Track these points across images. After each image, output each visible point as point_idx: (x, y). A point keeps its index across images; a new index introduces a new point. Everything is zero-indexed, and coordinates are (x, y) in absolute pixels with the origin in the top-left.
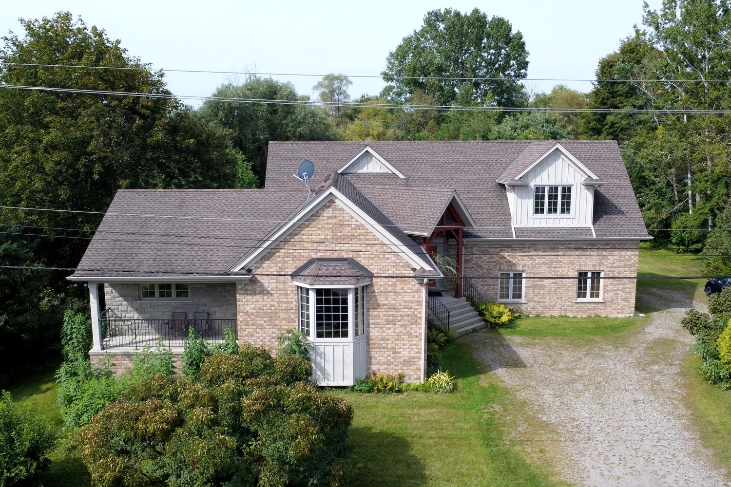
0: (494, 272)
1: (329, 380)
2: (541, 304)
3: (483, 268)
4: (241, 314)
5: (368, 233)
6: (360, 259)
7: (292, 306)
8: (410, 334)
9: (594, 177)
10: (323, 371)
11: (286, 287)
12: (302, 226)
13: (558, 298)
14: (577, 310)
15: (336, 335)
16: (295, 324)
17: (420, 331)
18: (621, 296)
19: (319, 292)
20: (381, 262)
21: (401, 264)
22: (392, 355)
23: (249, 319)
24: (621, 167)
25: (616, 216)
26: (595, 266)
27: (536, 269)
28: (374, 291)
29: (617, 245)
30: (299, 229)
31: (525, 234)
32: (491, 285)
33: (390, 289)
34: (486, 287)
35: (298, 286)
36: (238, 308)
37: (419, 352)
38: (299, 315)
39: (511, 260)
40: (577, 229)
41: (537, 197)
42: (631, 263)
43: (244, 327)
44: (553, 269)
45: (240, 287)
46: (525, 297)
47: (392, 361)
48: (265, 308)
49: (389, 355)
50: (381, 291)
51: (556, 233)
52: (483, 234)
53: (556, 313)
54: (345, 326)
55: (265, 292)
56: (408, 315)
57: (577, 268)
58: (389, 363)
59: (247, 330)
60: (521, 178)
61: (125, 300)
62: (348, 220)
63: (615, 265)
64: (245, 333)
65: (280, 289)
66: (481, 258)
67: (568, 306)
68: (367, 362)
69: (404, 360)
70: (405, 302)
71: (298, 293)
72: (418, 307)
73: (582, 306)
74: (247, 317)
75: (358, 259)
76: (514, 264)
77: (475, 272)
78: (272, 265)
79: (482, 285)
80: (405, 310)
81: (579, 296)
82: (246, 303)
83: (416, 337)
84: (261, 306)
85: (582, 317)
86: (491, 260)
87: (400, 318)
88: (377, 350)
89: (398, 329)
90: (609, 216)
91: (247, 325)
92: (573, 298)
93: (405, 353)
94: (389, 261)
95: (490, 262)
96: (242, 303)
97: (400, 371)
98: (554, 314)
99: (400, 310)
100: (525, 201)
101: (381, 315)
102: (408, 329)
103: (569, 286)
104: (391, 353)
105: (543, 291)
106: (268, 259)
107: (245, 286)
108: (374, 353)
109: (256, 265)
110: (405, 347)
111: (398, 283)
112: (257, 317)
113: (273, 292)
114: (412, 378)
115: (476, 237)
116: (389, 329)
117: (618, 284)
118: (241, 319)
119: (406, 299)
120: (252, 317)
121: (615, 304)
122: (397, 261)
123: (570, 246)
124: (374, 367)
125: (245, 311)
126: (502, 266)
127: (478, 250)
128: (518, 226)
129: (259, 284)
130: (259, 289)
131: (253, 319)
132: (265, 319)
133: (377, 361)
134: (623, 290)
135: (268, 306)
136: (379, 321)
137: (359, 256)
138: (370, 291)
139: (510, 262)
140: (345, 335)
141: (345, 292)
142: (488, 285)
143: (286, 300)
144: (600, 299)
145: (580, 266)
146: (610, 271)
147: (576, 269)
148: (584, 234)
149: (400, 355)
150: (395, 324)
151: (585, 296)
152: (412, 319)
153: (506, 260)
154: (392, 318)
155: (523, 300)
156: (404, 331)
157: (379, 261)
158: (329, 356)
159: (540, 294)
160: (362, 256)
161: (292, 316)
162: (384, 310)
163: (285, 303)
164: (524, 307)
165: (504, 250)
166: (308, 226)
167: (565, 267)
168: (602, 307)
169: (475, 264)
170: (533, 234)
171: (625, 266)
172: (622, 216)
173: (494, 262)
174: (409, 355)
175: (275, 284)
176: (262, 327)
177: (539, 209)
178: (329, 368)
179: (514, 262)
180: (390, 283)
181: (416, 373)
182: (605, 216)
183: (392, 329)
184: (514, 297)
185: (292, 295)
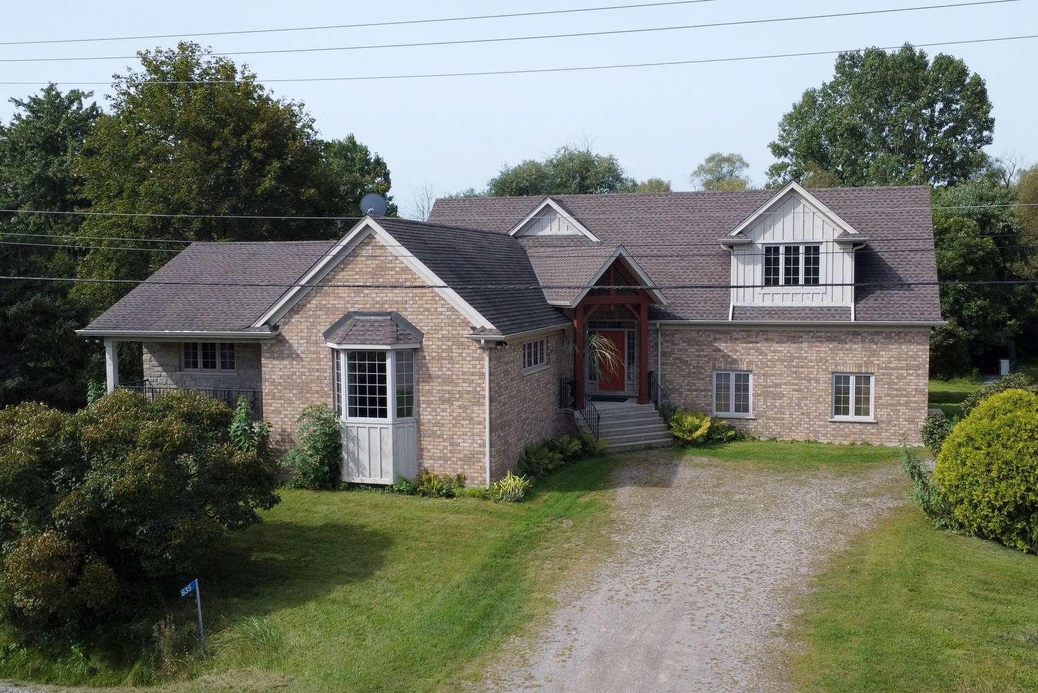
0: (706, 371)
1: (364, 475)
2: (777, 422)
3: (690, 365)
4: (267, 384)
5: (415, 279)
6: (407, 313)
7: (326, 374)
8: (472, 419)
9: (851, 230)
10: (357, 462)
11: (318, 349)
12: (336, 269)
13: (803, 414)
14: (834, 432)
15: (373, 414)
16: (329, 400)
17: (483, 416)
18: (904, 414)
19: (352, 355)
20: (432, 317)
21: (458, 321)
22: (449, 448)
23: (276, 391)
24: (926, 222)
25: (896, 292)
26: (860, 365)
27: (768, 369)
28: (424, 358)
29: (893, 335)
30: (333, 273)
31: (748, 315)
32: (702, 391)
33: (444, 354)
34: (695, 393)
35: (333, 349)
36: (263, 376)
37: (483, 445)
38: (334, 386)
39: (730, 354)
40: (829, 309)
41: (768, 262)
42: (918, 363)
43: (270, 401)
44: (794, 370)
45: (266, 348)
46: (754, 410)
47: (449, 455)
48: (294, 377)
49: (445, 447)
50: (433, 358)
51: (794, 315)
52: (686, 314)
53: (800, 436)
54: (383, 402)
55: (294, 356)
56: (469, 392)
57: (832, 368)
58: (446, 459)
59: (273, 405)
60: (740, 233)
61: (164, 371)
62: (391, 262)
63: (893, 366)
64: (272, 408)
65: (311, 352)
66: (686, 350)
67: (820, 426)
68: (418, 455)
69: (465, 456)
70: (464, 374)
71: (333, 357)
72: (481, 381)
73: (841, 427)
74: (273, 387)
75: (404, 314)
76: (735, 360)
77: (678, 370)
78: (303, 320)
79: (689, 390)
80: (464, 385)
81: (838, 411)
82: (273, 370)
83: (480, 423)
84: (289, 373)
85: (840, 443)
86: (702, 353)
87: (458, 396)
88: (431, 439)
89: (455, 411)
90: (886, 292)
91: (274, 399)
92: (826, 415)
93: (465, 446)
94: (442, 317)
95: (699, 356)
96: (268, 369)
97: (459, 470)
98: (797, 438)
99: (458, 385)
100: (749, 268)
101: (434, 392)
102: (468, 411)
103: (820, 396)
104: (447, 444)
105: (779, 401)
106: (297, 312)
107: (271, 348)
108: (427, 443)
109: (283, 320)
110: (465, 437)
111: (454, 347)
112: (285, 388)
113: (303, 356)
114: (476, 482)
115: (675, 318)
116: (444, 410)
117: (897, 396)
118: (267, 391)
119: (465, 370)
120: (279, 388)
121: (895, 426)
122: (453, 317)
123: (818, 334)
124: (427, 464)
125: (272, 380)
126: (717, 362)
127: (681, 339)
128: (740, 304)
129: (287, 345)
130: (287, 352)
131: (280, 391)
132: (295, 391)
133: (430, 454)
134: (907, 404)
135: (298, 374)
136: (431, 399)
137: (406, 309)
138: (420, 357)
139: (729, 357)
140: (383, 414)
141: (382, 355)
142: (696, 390)
143: (318, 367)
144: (870, 418)
145: (837, 365)
146: (883, 374)
147: (830, 370)
148: (837, 316)
149: (460, 448)
150: (452, 404)
151: (846, 412)
152: (474, 398)
153: (723, 354)
154: (447, 396)
155: (751, 415)
156: (464, 415)
157: (429, 317)
158: (364, 443)
159: (775, 407)
160: (409, 310)
161: (326, 389)
162: (437, 384)
163: (318, 370)
164: (751, 425)
165: (720, 339)
166: (343, 270)
167: (813, 367)
168: (873, 431)
169: (678, 359)
170: (760, 316)
171: (908, 368)
172: (906, 292)
173: (705, 356)
174: (471, 449)
175: (305, 345)
176: (291, 402)
177: (770, 279)
178: (364, 458)
179: (734, 357)
180: (444, 347)
181: (480, 475)
182: (879, 292)
183: (448, 410)
184: (737, 410)
185: (325, 360)
